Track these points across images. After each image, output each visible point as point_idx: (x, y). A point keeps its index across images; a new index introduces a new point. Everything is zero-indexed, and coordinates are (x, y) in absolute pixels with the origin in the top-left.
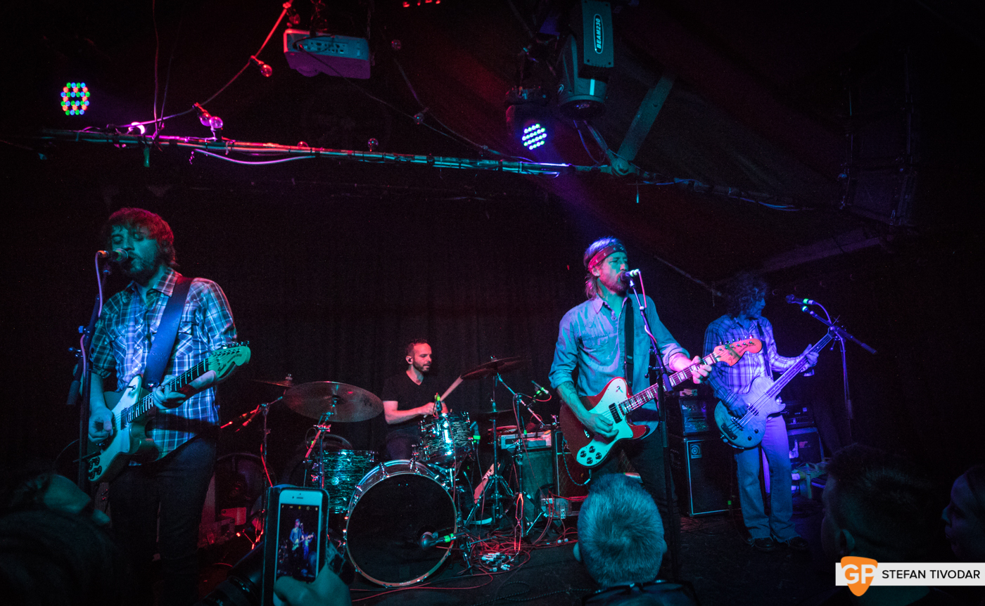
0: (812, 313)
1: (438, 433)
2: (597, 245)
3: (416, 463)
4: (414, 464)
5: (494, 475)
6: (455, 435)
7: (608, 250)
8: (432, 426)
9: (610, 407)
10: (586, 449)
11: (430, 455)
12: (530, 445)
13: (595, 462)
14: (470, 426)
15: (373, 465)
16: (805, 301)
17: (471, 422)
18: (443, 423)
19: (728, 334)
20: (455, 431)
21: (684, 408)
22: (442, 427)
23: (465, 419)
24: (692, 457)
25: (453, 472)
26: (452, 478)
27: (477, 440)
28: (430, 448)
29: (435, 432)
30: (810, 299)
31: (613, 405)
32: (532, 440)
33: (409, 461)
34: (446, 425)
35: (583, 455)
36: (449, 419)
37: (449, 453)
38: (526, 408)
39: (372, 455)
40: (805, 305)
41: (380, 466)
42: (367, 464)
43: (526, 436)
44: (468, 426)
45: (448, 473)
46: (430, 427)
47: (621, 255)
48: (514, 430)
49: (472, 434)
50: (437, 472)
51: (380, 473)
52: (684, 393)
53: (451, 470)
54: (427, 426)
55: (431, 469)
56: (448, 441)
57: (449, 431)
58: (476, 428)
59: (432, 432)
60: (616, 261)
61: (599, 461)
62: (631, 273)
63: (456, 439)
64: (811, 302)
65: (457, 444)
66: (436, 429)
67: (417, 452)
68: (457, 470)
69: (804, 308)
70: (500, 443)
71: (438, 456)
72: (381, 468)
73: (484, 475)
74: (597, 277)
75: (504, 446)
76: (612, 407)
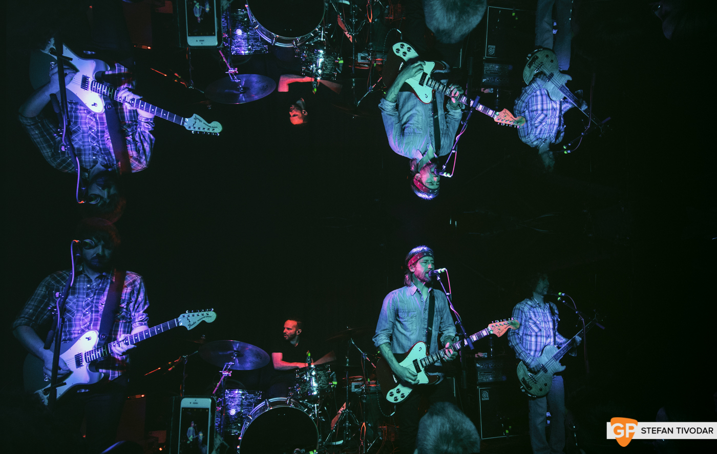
0: (564, 301)
1: (308, 379)
2: (415, 250)
3: (292, 400)
4: (290, 401)
5: (346, 409)
6: (319, 380)
7: (422, 254)
8: (304, 374)
9: (414, 361)
10: (394, 391)
11: (301, 395)
12: (372, 389)
13: (400, 399)
14: (330, 374)
15: (260, 401)
16: (560, 294)
17: (332, 372)
18: (312, 372)
19: (531, 311)
20: (320, 377)
21: (478, 365)
22: (311, 375)
23: (328, 370)
24: (483, 399)
25: (317, 406)
26: (316, 410)
27: (335, 385)
28: (302, 389)
29: (305, 378)
30: (562, 293)
31: (416, 360)
32: (373, 386)
33: (286, 398)
34: (314, 373)
35: (392, 395)
36: (316, 369)
37: (315, 393)
38: (370, 362)
39: (260, 393)
40: (559, 296)
41: (266, 402)
42: (256, 400)
43: (369, 382)
44: (329, 374)
45: (314, 407)
46: (303, 375)
47: (429, 259)
48: (361, 379)
49: (332, 380)
50: (306, 406)
51: (265, 407)
52: (478, 356)
53: (316, 405)
54: (300, 374)
55: (302, 404)
56: (315, 384)
57: (316, 378)
58: (335, 377)
59: (304, 378)
60: (426, 262)
61: (402, 399)
62: (439, 271)
63: (320, 383)
64: (563, 294)
65: (321, 387)
66: (306, 376)
67: (293, 392)
68: (320, 405)
69: (559, 298)
70: (351, 387)
71: (307, 395)
72: (266, 403)
73: (338, 410)
74: (413, 272)
75: (354, 390)
76: (415, 362)
